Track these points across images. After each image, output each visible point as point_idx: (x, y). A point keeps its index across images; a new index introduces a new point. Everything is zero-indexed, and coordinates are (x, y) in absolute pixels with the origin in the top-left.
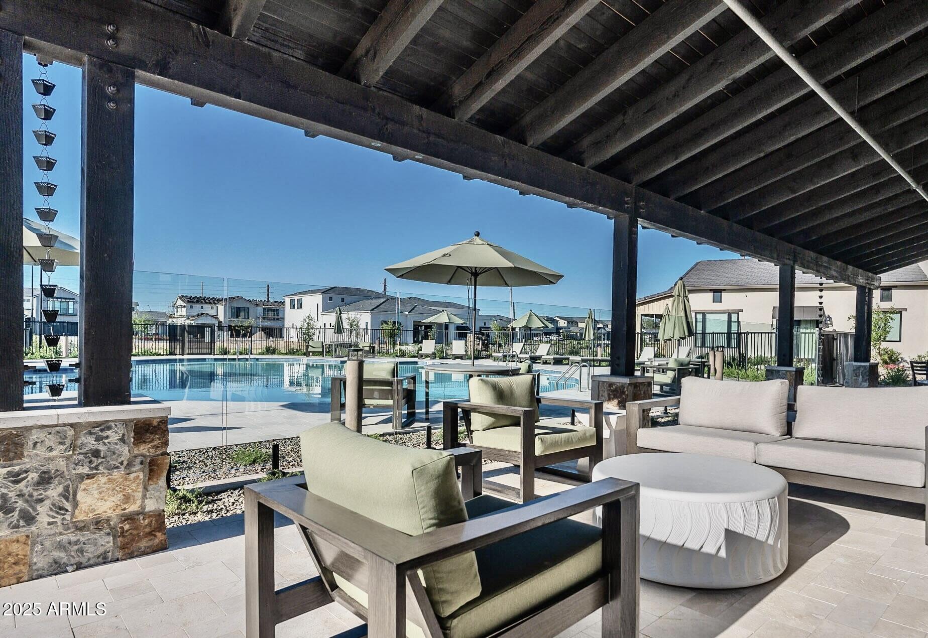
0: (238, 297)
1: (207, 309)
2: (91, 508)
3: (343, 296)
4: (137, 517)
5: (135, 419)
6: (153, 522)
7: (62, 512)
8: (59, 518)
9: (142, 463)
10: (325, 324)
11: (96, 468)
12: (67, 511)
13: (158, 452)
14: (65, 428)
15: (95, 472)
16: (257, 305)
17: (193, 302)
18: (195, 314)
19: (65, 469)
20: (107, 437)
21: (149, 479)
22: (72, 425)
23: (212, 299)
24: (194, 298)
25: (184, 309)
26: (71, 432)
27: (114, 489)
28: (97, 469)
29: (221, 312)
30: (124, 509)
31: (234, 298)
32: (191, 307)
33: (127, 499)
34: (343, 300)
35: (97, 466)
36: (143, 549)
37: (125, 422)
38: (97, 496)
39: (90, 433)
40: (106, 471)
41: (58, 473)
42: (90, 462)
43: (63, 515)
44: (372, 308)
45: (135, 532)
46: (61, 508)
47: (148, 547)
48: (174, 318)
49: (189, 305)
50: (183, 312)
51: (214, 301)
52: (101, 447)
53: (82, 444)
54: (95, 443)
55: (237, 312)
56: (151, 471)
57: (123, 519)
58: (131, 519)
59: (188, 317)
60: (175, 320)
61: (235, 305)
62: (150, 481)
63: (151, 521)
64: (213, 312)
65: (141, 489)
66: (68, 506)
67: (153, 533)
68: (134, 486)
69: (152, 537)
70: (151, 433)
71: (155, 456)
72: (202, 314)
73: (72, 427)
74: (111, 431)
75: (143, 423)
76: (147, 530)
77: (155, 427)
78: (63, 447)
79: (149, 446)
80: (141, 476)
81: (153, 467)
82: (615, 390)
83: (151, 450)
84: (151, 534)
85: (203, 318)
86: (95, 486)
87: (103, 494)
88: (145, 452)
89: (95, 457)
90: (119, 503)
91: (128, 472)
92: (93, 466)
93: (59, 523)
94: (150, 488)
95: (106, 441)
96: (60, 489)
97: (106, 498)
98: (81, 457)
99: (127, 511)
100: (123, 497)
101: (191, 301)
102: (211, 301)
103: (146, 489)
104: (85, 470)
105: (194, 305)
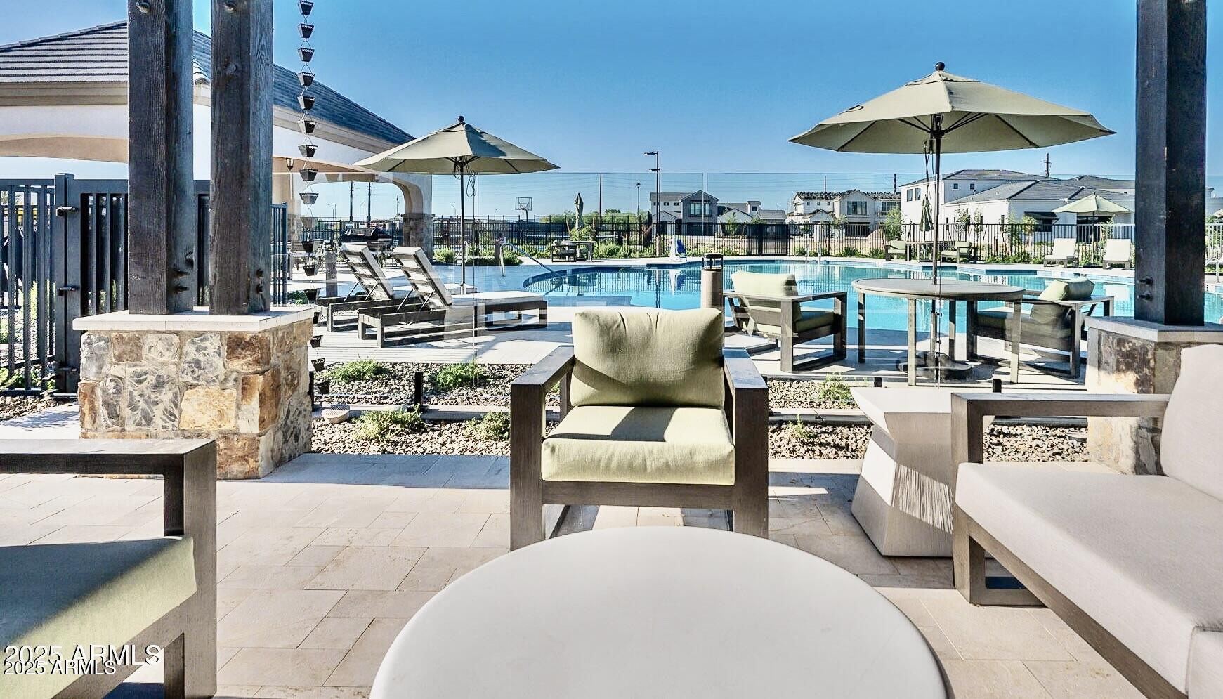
0: (855, 190)
1: (824, 205)
2: (192, 419)
3: (972, 182)
4: (231, 437)
5: (229, 332)
6: (247, 446)
7: (172, 418)
8: (170, 424)
9: (235, 380)
10: (947, 219)
11: (197, 378)
12: (176, 417)
13: (251, 371)
14: (171, 335)
15: (196, 382)
16: (875, 198)
17: (810, 199)
18: (812, 211)
19: (175, 376)
20: (205, 348)
21: (242, 398)
22: (177, 333)
23: (828, 194)
24: (811, 194)
25: (802, 207)
26: (176, 339)
27: (210, 403)
28: (198, 380)
29: (837, 208)
30: (220, 426)
31: (850, 192)
32: (808, 204)
33: (221, 415)
34: (972, 187)
35: (198, 376)
36: (234, 473)
37: (221, 334)
38: (196, 407)
39: (193, 342)
40: (205, 383)
41: (170, 379)
42: (193, 372)
43: (173, 421)
44: (1010, 195)
45: (229, 453)
46: (171, 414)
47: (241, 472)
48: (793, 215)
49: (806, 202)
50: (801, 210)
51: (828, 196)
52: (201, 358)
53: (187, 353)
54: (196, 353)
55: (853, 207)
56: (244, 389)
57: (220, 436)
58: (226, 438)
59: (805, 215)
60: (793, 218)
61: (853, 198)
62: (244, 401)
63: (245, 445)
64: (829, 209)
65: (234, 407)
66: (176, 412)
67: (246, 458)
68: (227, 403)
69: (244, 462)
70: (243, 349)
71: (248, 374)
72: (818, 211)
73: (177, 334)
74: (207, 343)
75: (237, 337)
76: (240, 453)
77: (247, 342)
78: (171, 354)
79: (242, 362)
80: (235, 394)
81: (246, 386)
82: (1129, 355)
83: (244, 367)
84: (243, 458)
85: (818, 215)
86: (196, 396)
87: (201, 407)
88: (238, 368)
89: (197, 367)
90: (214, 419)
91: (223, 388)
92: (195, 376)
93: (171, 428)
94: (243, 408)
95: (205, 352)
96: (170, 395)
97: (204, 411)
98: (186, 365)
99: (222, 428)
100: (218, 413)
101: (808, 197)
102: (828, 197)
103: (239, 408)
104: (189, 379)
105: (811, 202)
